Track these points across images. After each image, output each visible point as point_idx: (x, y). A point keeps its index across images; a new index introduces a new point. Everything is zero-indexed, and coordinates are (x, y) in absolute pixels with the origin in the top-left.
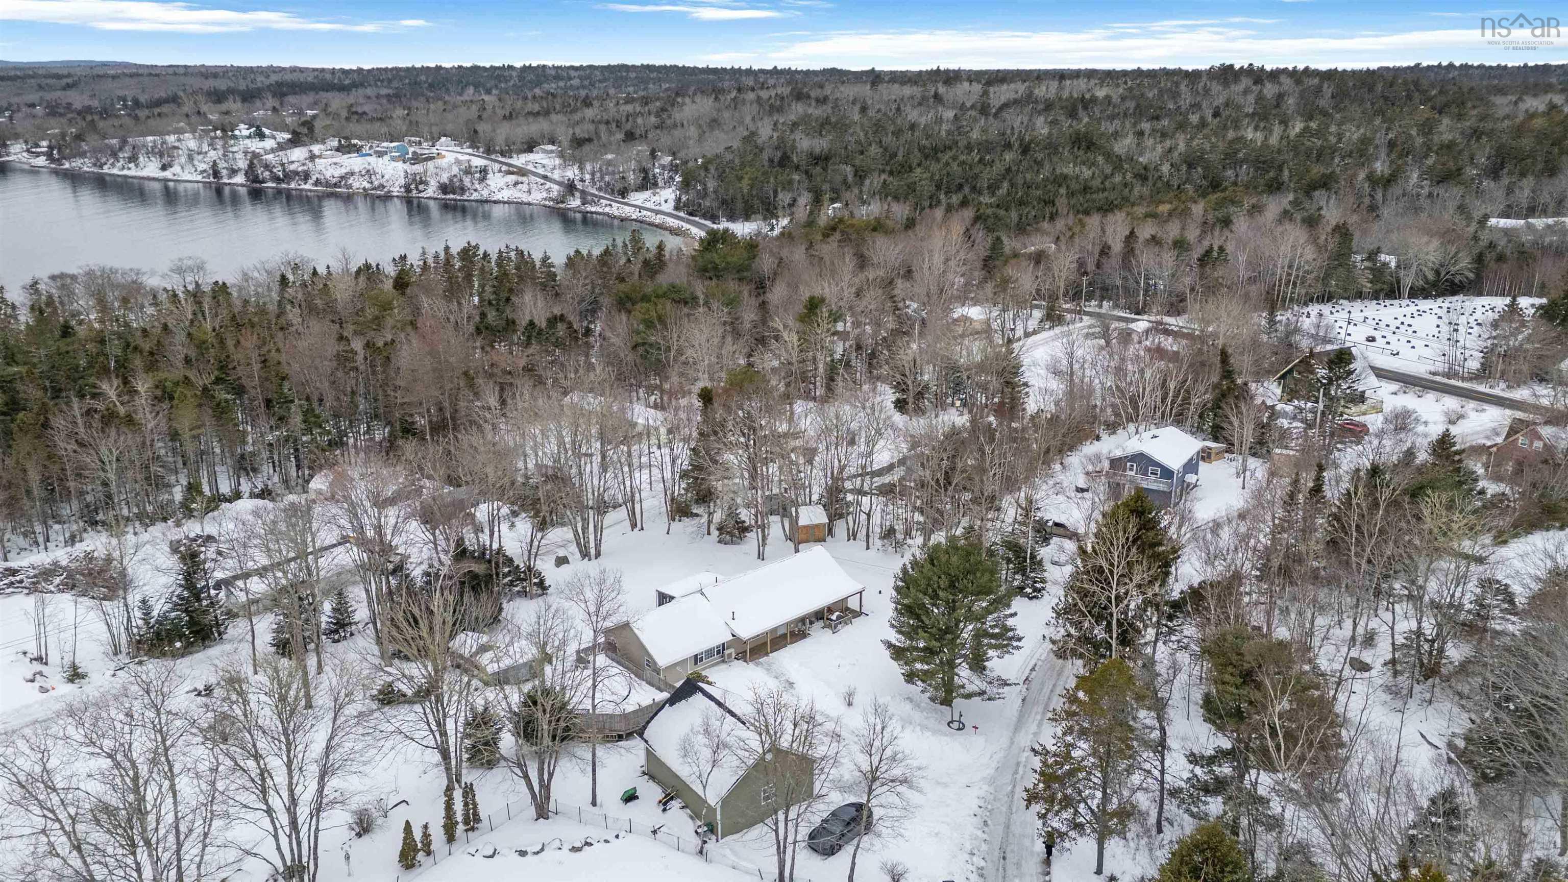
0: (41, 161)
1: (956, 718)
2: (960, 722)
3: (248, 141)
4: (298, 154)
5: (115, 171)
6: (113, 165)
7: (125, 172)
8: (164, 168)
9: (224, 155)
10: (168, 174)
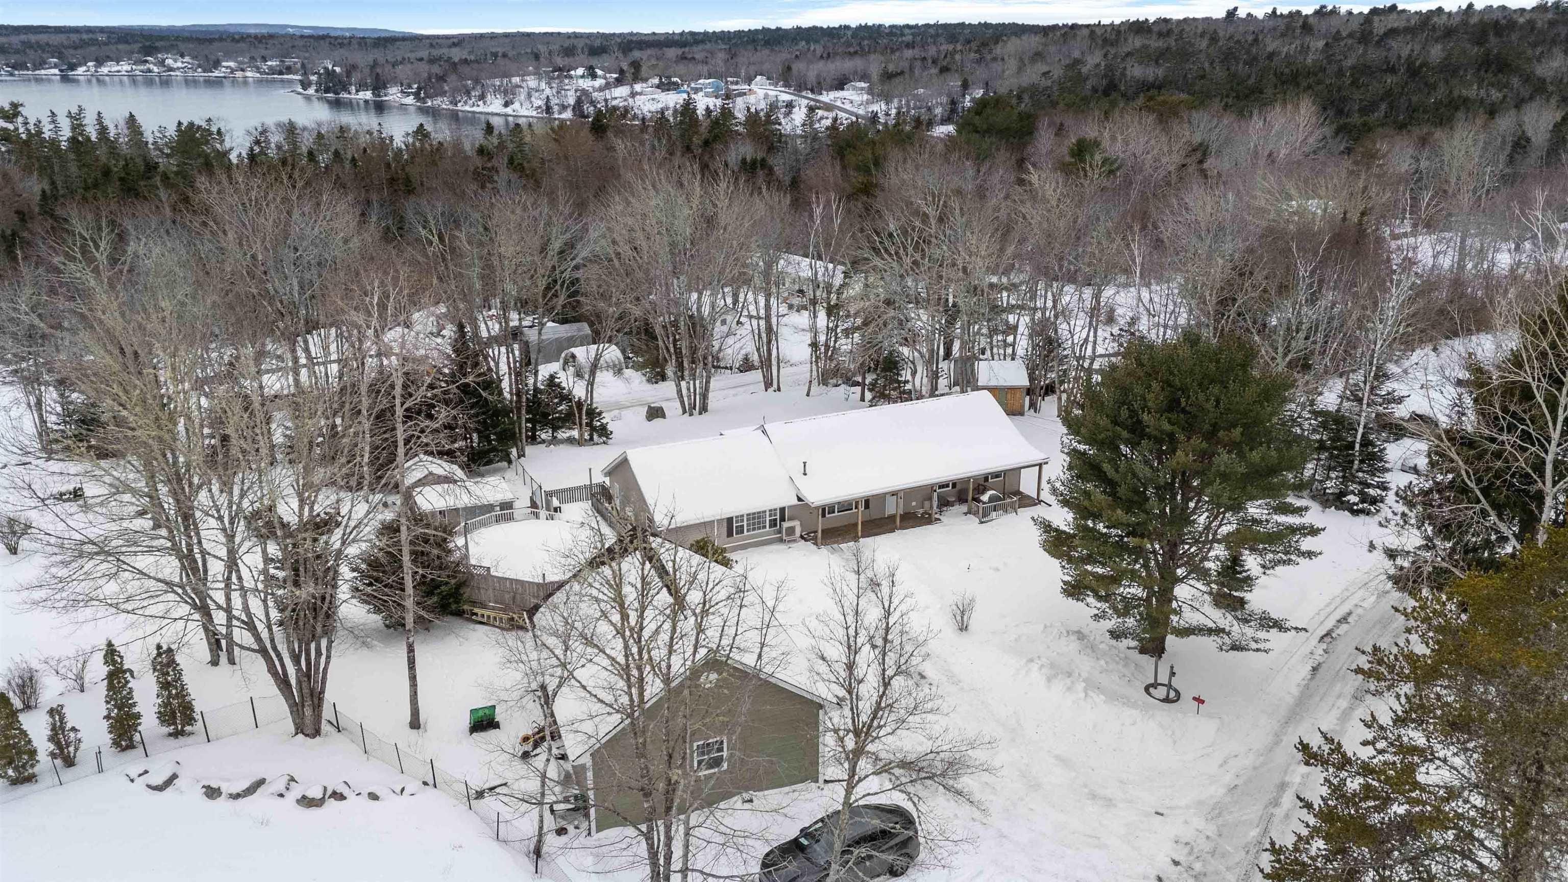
0: (410, 100)
1: (1163, 678)
2: (1169, 686)
3: (581, 81)
4: (622, 91)
5: (467, 108)
6: (466, 103)
7: (475, 109)
8: (506, 105)
9: (558, 92)
10: (509, 110)
